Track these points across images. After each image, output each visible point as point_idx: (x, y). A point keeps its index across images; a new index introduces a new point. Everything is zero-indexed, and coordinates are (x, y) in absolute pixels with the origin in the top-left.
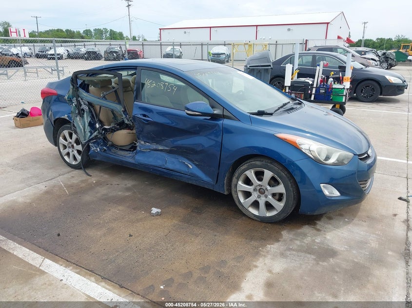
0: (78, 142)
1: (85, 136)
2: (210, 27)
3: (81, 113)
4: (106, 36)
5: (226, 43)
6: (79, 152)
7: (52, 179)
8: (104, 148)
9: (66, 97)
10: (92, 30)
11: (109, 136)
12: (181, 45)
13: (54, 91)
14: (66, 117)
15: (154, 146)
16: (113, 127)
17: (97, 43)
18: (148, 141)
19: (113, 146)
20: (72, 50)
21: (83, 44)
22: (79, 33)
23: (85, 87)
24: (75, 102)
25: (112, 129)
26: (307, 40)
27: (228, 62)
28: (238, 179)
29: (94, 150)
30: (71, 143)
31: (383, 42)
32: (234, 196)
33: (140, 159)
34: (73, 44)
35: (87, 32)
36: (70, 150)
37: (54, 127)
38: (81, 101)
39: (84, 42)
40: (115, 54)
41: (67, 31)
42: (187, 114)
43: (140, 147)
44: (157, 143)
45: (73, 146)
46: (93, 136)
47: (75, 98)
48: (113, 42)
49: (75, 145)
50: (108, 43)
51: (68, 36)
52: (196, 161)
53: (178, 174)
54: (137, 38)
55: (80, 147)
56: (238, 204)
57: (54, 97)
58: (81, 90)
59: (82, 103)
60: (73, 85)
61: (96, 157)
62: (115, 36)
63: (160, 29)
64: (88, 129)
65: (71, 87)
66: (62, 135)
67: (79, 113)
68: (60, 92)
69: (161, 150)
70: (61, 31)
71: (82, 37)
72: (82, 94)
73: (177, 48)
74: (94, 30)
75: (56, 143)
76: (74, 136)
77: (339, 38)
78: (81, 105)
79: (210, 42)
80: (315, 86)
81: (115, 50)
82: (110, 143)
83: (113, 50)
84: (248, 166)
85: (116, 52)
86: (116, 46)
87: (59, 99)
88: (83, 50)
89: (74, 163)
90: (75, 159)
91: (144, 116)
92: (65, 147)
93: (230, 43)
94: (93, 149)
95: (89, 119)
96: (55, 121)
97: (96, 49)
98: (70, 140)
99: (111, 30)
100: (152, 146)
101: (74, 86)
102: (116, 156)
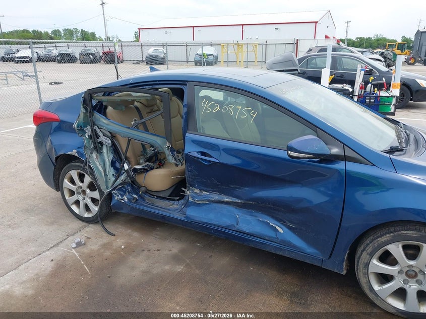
0: (92, 187)
1: (106, 181)
2: (193, 27)
3: (98, 147)
4: (77, 36)
5: (213, 43)
6: (94, 200)
7: (58, 244)
8: (135, 196)
9: (75, 125)
10: (61, 31)
11: (140, 179)
12: (163, 46)
13: (55, 116)
14: (74, 152)
15: (216, 197)
16: (146, 166)
17: (70, 44)
18: (205, 189)
19: (148, 192)
20: (42, 52)
21: (54, 45)
22: (46, 33)
23: (101, 109)
24: (88, 132)
25: (144, 169)
26: (298, 40)
27: (216, 63)
28: (371, 255)
29: (119, 201)
30: (81, 187)
31: (363, 41)
32: (363, 280)
33: (194, 214)
34: (43, 45)
35: (56, 32)
36: (80, 198)
37: (55, 166)
38: (98, 130)
39: (55, 43)
40: (91, 57)
41: (34, 31)
42: (290, 156)
43: (193, 197)
44: (221, 192)
45: (84, 192)
46: (119, 181)
47: (89, 127)
48: (88, 43)
49: (88, 191)
50: (83, 44)
51: (36, 37)
52: (291, 222)
53: (258, 240)
54: (111, 39)
55: (96, 195)
56: (367, 291)
57: (55, 124)
58: (97, 115)
59: (101, 134)
60: (85, 108)
61: (122, 209)
62: (86, 36)
63: (139, 29)
64: (111, 172)
65: (83, 110)
66: (67, 176)
67: (95, 148)
68: (63, 117)
69: (227, 203)
70: (28, 31)
71: (51, 38)
72: (99, 120)
73: (161, 49)
74: (63, 30)
75: (58, 186)
76: (88, 179)
77: (327, 37)
78: (98, 137)
79: (193, 42)
80: (357, 93)
81: (91, 52)
82: (143, 189)
83: (89, 52)
84: (393, 237)
85: (92, 54)
86: (93, 48)
87: (63, 127)
88: (55, 52)
89: (87, 215)
90: (87, 208)
91: (203, 154)
92: (72, 193)
93: (219, 43)
94: (116, 198)
95: (111, 156)
96: (57, 159)
97: (70, 51)
98: (81, 184)
99: (82, 31)
100: (212, 196)
101: (86, 110)
102: (153, 208)
